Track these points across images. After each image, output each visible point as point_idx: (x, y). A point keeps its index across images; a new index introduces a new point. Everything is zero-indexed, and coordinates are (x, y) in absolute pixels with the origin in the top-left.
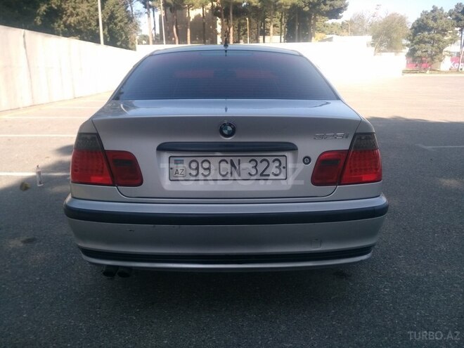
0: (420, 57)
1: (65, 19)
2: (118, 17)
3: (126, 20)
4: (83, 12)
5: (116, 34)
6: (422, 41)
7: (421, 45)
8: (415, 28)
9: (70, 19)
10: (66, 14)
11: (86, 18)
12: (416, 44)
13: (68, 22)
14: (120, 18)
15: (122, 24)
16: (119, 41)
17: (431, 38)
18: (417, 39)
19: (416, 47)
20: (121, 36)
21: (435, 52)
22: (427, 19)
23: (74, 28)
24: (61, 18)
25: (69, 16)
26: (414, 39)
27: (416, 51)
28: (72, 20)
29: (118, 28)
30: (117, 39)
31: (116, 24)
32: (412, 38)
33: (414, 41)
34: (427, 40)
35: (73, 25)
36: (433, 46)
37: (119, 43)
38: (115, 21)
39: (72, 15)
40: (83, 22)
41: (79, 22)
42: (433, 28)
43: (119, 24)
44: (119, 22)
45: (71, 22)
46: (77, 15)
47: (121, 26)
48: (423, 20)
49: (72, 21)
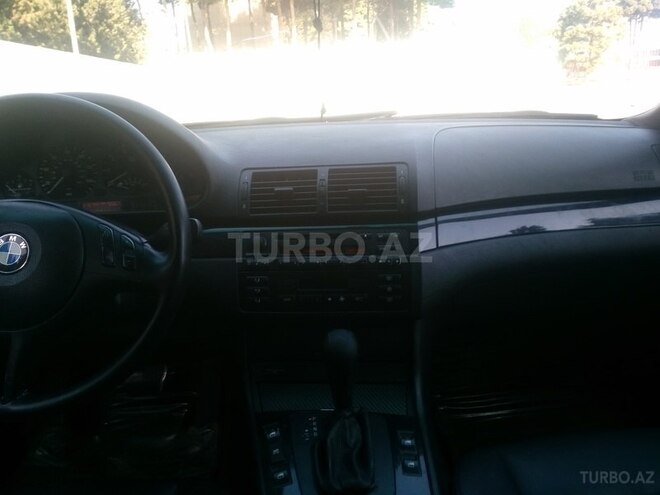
0: (574, 61)
1: (16, 17)
2: (112, 16)
3: (127, 20)
4: (46, 4)
5: (111, 42)
6: (574, 38)
7: (574, 43)
8: (564, 20)
9: (24, 16)
10: (17, 8)
11: (52, 14)
12: (567, 42)
13: (22, 22)
14: (116, 17)
15: (120, 26)
16: (117, 53)
17: (588, 33)
18: (567, 35)
19: (568, 47)
20: (121, 45)
21: (596, 53)
22: (581, 4)
23: (34, 31)
24: (9, 16)
25: (22, 12)
26: (562, 36)
27: (568, 52)
28: (28, 18)
29: (114, 32)
30: (115, 50)
31: (110, 27)
32: (559, 33)
33: (564, 39)
34: (582, 36)
35: (30, 25)
36: (591, 44)
37: (117, 56)
38: (110, 21)
39: (27, 9)
40: (49, 21)
41: (41, 21)
42: (590, 18)
43: (116, 26)
44: (116, 22)
45: (26, 23)
46: (37, 9)
47: (119, 29)
48: (575, 7)
49: (28, 20)
